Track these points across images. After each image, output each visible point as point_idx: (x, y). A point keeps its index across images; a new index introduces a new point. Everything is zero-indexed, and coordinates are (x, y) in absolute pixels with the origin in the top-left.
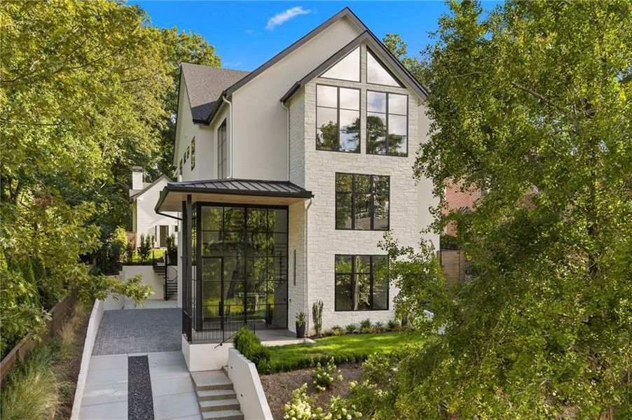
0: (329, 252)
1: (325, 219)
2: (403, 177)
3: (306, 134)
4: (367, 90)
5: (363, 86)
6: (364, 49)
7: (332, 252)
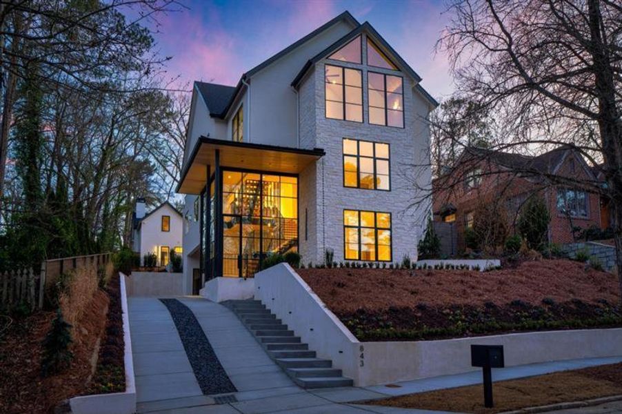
0: (338, 206)
1: (334, 177)
2: (402, 145)
3: (316, 104)
4: (368, 71)
5: (364, 67)
6: (364, 37)
7: (341, 207)
